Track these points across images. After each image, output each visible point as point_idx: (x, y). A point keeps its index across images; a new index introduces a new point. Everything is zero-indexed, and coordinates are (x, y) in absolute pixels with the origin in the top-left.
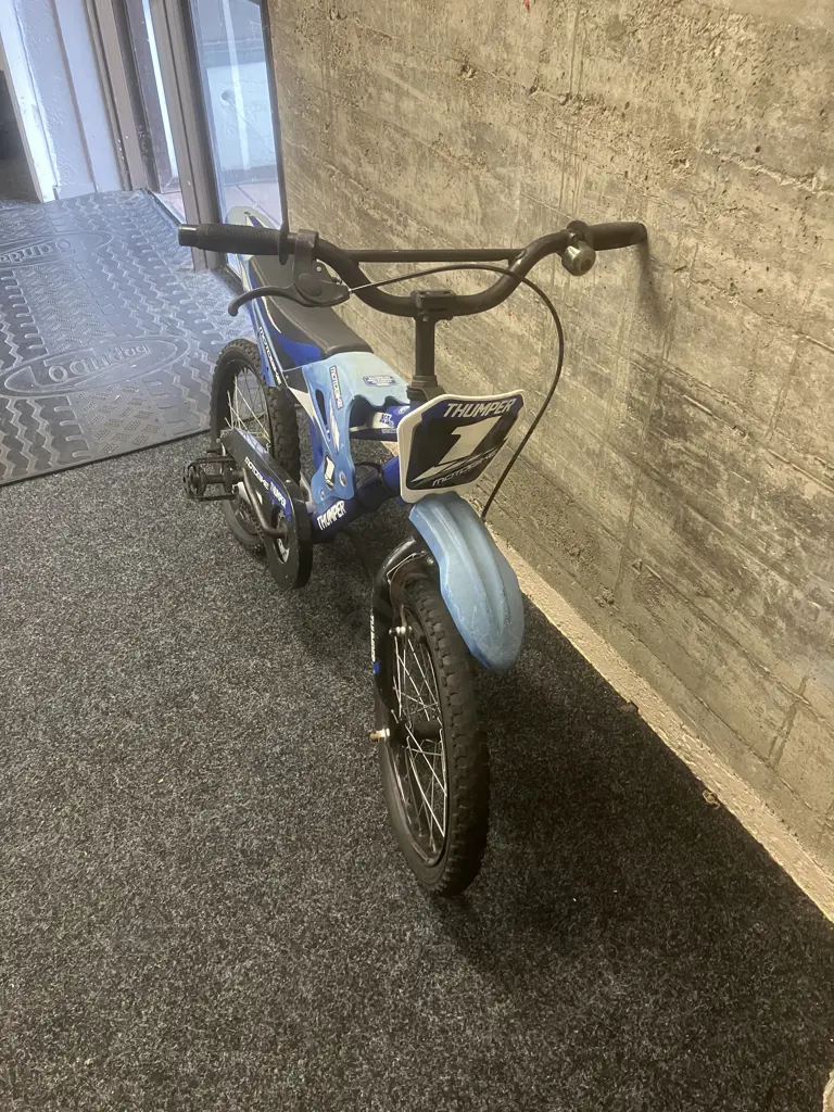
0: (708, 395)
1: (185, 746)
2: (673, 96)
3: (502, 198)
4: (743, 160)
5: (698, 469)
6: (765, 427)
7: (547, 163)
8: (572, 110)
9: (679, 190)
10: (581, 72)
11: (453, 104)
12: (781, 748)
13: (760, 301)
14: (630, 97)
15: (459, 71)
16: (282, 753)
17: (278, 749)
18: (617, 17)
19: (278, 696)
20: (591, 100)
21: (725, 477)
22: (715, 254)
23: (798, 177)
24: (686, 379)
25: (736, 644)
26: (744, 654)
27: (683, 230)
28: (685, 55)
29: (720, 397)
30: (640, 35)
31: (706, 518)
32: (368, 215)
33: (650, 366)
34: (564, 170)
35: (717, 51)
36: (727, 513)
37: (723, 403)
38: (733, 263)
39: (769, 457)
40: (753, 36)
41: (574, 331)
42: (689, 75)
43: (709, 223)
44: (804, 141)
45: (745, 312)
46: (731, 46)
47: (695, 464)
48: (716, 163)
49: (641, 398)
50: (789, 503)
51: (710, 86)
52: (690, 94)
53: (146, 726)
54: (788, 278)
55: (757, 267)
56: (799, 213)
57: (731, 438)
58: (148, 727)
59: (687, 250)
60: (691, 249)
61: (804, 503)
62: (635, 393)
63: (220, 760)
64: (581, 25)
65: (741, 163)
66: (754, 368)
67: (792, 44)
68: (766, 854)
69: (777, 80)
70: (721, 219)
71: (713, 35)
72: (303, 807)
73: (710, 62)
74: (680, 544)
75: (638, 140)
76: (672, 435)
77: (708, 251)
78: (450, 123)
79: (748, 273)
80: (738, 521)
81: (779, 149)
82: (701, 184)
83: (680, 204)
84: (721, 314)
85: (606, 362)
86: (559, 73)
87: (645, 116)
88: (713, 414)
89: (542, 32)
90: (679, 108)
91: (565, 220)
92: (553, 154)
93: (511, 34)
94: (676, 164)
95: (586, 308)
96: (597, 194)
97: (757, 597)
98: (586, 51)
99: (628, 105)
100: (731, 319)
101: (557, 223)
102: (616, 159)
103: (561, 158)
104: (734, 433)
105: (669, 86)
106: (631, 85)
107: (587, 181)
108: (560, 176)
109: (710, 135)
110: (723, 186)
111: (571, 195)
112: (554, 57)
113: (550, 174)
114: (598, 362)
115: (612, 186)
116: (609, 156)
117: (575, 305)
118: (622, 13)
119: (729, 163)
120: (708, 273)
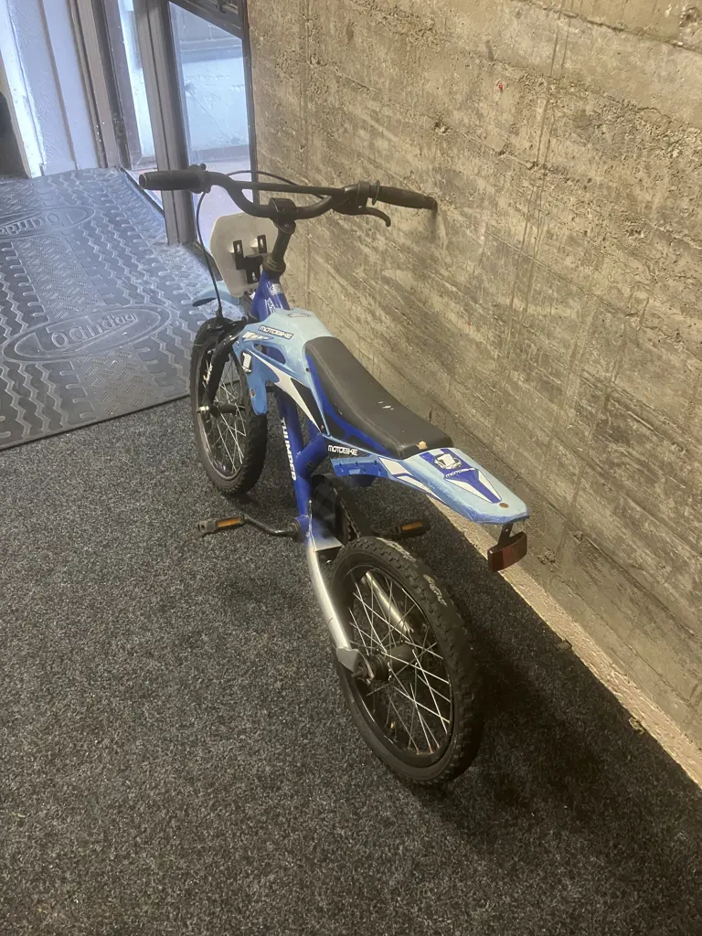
0: (650, 416)
1: (201, 683)
2: (632, 180)
3: (468, 232)
4: (693, 240)
5: (638, 470)
7: (511, 211)
8: (538, 175)
9: (634, 253)
10: (548, 148)
11: (425, 151)
14: (592, 174)
15: (433, 126)
16: (283, 688)
17: (279, 684)
18: (584, 111)
19: (274, 637)
20: (556, 170)
21: (663, 480)
22: (665, 308)
24: (631, 400)
25: (665, 609)
26: (672, 617)
27: (637, 285)
28: (645, 152)
29: (662, 418)
30: (604, 128)
31: (645, 509)
32: (338, 224)
33: (599, 385)
34: (528, 220)
35: (675, 154)
36: (663, 507)
37: (664, 423)
38: (680, 318)
41: (530, 346)
42: (647, 167)
43: (660, 284)
45: (688, 357)
46: (688, 152)
47: (637, 466)
48: (668, 238)
49: (589, 408)
51: (666, 180)
52: (647, 182)
53: (166, 664)
57: (670, 451)
58: (168, 666)
59: (638, 301)
60: (642, 301)
62: (584, 403)
63: (231, 695)
64: (550, 112)
65: (692, 243)
68: (684, 773)
70: (671, 282)
71: (672, 140)
72: (304, 736)
73: (667, 161)
74: (619, 526)
75: (598, 209)
76: (616, 441)
77: (657, 305)
78: (421, 165)
79: (693, 327)
80: (672, 515)
82: (654, 252)
83: (635, 264)
84: (666, 355)
85: (558, 375)
86: (527, 145)
87: (605, 192)
88: (655, 430)
89: (513, 110)
90: (637, 191)
91: (526, 260)
92: (518, 206)
93: (483, 106)
94: (632, 233)
95: (542, 331)
96: (558, 244)
97: (686, 575)
98: (553, 132)
99: (590, 180)
100: (675, 360)
101: (518, 260)
102: (577, 220)
103: (525, 210)
104: (673, 447)
105: (629, 173)
106: (594, 166)
107: (548, 232)
108: (524, 224)
109: (664, 217)
110: (674, 258)
111: (533, 240)
112: (523, 131)
113: (515, 221)
114: (551, 374)
115: (572, 240)
116: (571, 217)
117: (531, 326)
118: (589, 109)
119: (680, 241)
120: (656, 321)
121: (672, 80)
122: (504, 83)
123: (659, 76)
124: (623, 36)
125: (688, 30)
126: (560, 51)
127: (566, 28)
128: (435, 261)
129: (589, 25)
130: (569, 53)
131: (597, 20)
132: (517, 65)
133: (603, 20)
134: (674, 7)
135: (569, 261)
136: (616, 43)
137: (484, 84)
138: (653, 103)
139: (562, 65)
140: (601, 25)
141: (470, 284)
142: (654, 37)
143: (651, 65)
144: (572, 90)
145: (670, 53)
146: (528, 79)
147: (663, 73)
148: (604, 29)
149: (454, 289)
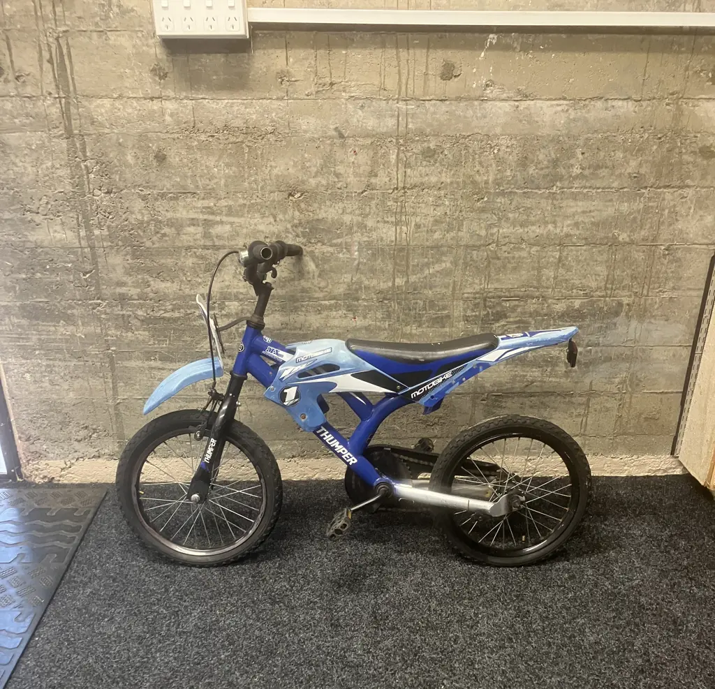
0: (516, 292)
2: (473, 173)
3: (341, 255)
4: (518, 189)
5: (516, 327)
6: (550, 290)
7: (380, 225)
8: (399, 195)
9: (483, 210)
10: (405, 176)
11: (281, 216)
12: (586, 421)
13: (537, 242)
14: (443, 179)
15: (287, 196)
18: (429, 147)
20: (413, 187)
21: (533, 322)
22: (511, 229)
23: (547, 189)
24: (502, 291)
25: (552, 393)
26: (559, 394)
27: (490, 227)
28: (477, 156)
29: (523, 289)
30: (446, 152)
33: (477, 296)
34: (397, 225)
35: (496, 151)
37: (526, 291)
38: (521, 230)
39: (554, 301)
40: (515, 143)
41: (417, 303)
42: (480, 163)
43: (504, 219)
44: (548, 175)
45: (531, 248)
46: (504, 148)
47: (515, 326)
48: (503, 194)
49: (474, 314)
50: (568, 315)
51: (494, 165)
52: (482, 170)
54: (550, 227)
55: (534, 228)
56: (550, 201)
57: (533, 304)
59: (492, 235)
60: (495, 234)
61: (576, 310)
62: (469, 313)
64: (401, 155)
65: (517, 191)
66: (539, 269)
67: (536, 142)
69: (530, 156)
70: (510, 215)
71: (493, 145)
73: (492, 156)
74: (512, 369)
75: (453, 196)
76: (497, 321)
77: (504, 230)
78: (277, 228)
79: (530, 231)
81: (536, 181)
82: (496, 204)
83: (484, 216)
84: (517, 254)
85: (444, 308)
86: (387, 179)
87: (455, 186)
88: (520, 298)
89: (369, 162)
90: (477, 178)
91: (401, 250)
92: (386, 219)
93: (340, 169)
94: (478, 200)
95: (425, 288)
96: (426, 229)
97: (561, 364)
98: (407, 165)
99: (442, 183)
100: (524, 254)
101: (394, 254)
102: (438, 209)
103: (393, 219)
104: (534, 301)
105: (469, 170)
106: (444, 175)
107: (416, 225)
108: (394, 229)
109: (498, 184)
110: (509, 202)
111: (404, 235)
112: (381, 173)
113: (384, 231)
114: (438, 311)
115: (436, 222)
116: (432, 209)
117: (415, 290)
118: (432, 146)
119: (511, 192)
120: (507, 240)
121: (485, 117)
122: (357, 149)
123: (476, 116)
124: (448, 102)
125: (488, 92)
126: (403, 120)
127: (404, 107)
128: (307, 292)
129: (422, 102)
130: (410, 120)
131: (428, 98)
132: (367, 136)
133: (431, 97)
134: (477, 82)
135: (437, 236)
136: (444, 107)
137: (338, 154)
138: (476, 130)
139: (406, 127)
140: (430, 100)
141: (349, 290)
142: (469, 99)
143: (470, 113)
144: (417, 138)
145: (480, 105)
146: (377, 141)
147: (479, 115)
148: (433, 102)
149: (332, 302)
